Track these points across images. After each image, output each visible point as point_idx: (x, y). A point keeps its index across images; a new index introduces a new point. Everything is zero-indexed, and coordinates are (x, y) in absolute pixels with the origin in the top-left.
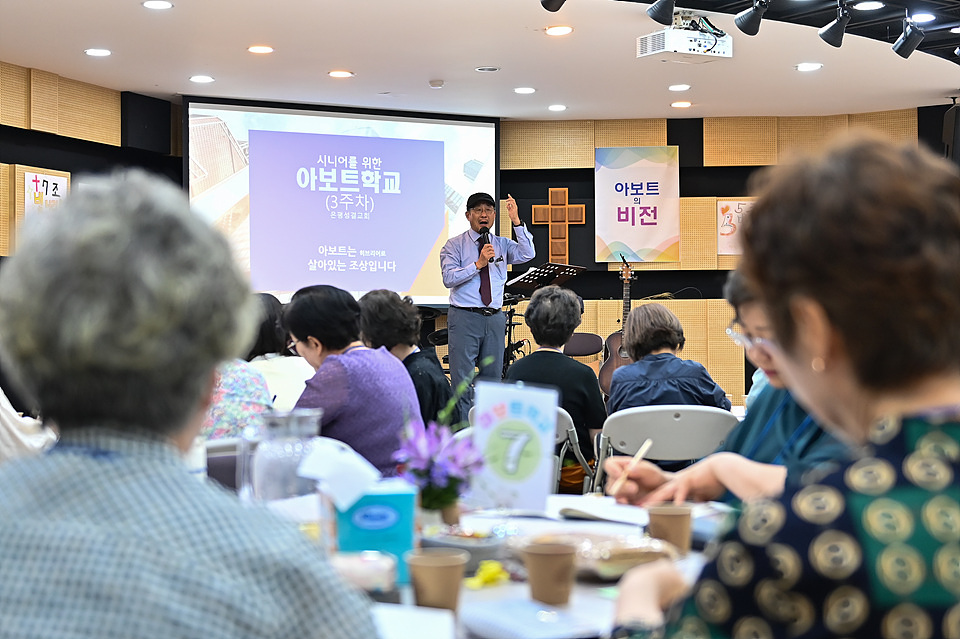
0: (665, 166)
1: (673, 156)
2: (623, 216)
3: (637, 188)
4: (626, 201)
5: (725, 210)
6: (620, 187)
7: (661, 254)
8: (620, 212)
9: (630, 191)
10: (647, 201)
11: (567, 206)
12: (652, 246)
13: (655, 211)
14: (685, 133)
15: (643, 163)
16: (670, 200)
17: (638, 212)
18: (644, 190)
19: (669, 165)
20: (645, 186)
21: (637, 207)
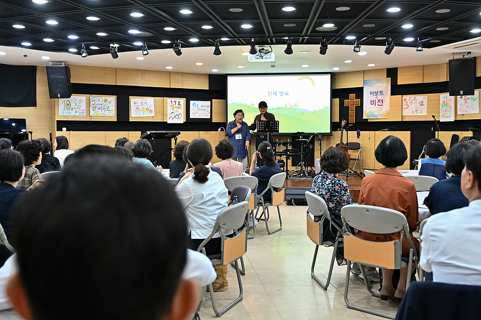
0: (385, 85)
1: (389, 81)
2: (372, 103)
3: (376, 93)
4: (373, 98)
5: (405, 100)
6: (371, 93)
7: (384, 116)
8: (371, 102)
9: (374, 94)
10: (380, 97)
11: (355, 100)
12: (382, 112)
13: (382, 101)
14: (392, 73)
15: (379, 84)
16: (387, 97)
17: (377, 101)
18: (379, 94)
19: (387, 85)
20: (379, 92)
21: (377, 99)
